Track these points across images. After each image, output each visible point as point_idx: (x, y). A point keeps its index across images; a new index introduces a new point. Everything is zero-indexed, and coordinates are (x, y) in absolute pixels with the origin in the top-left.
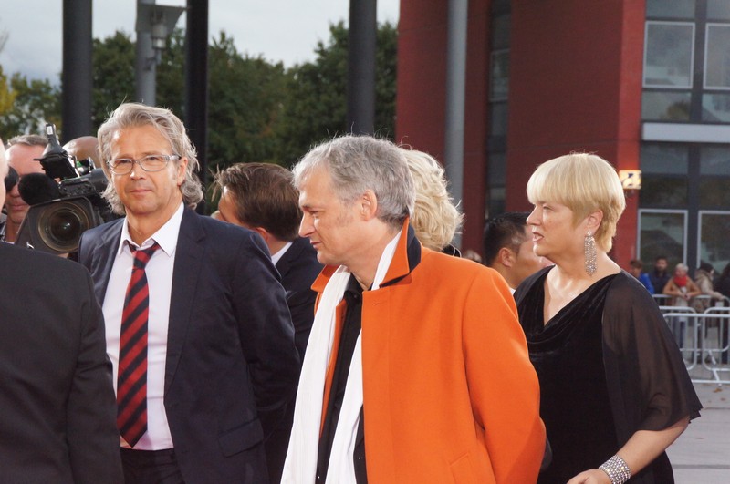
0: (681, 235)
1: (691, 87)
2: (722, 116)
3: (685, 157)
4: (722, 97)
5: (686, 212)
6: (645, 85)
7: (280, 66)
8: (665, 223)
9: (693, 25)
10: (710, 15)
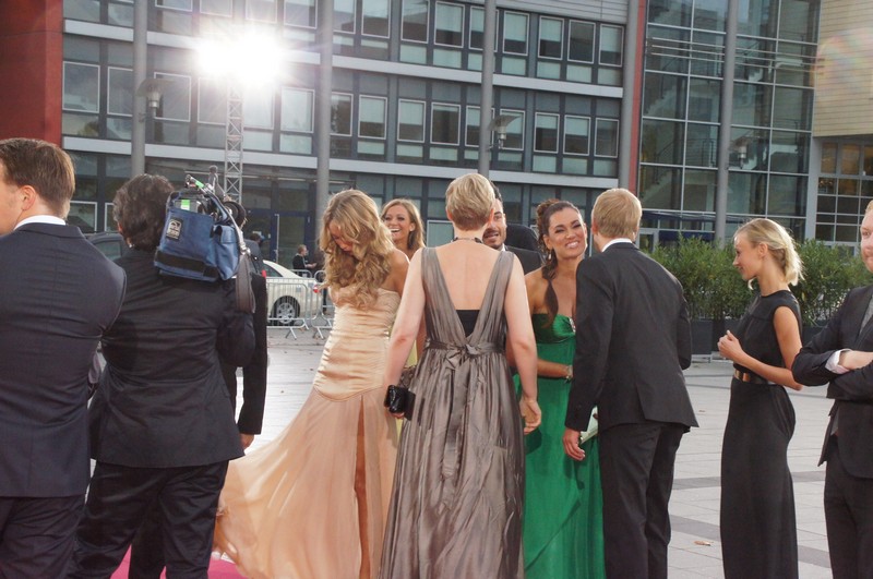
0: (93, 220)
1: (98, 112)
2: (122, 135)
3: (95, 164)
4: (121, 121)
5: (96, 203)
6: (64, 109)
8: (80, 211)
9: (99, 67)
10: (110, 61)
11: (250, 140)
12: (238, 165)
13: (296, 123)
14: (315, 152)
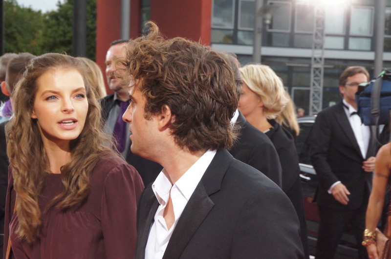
1: (232, 28)
4: (247, 33)
6: (212, 26)
7: (40, 12)
11: (329, 42)
12: (321, 59)
13: (360, 29)
14: (373, 48)
